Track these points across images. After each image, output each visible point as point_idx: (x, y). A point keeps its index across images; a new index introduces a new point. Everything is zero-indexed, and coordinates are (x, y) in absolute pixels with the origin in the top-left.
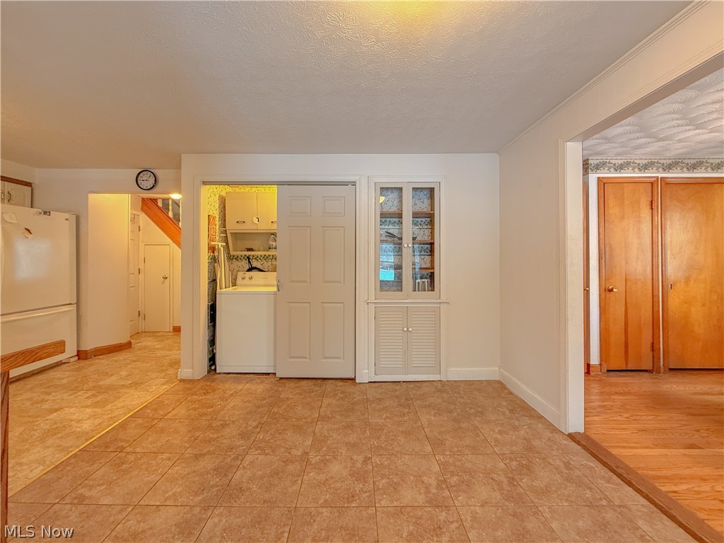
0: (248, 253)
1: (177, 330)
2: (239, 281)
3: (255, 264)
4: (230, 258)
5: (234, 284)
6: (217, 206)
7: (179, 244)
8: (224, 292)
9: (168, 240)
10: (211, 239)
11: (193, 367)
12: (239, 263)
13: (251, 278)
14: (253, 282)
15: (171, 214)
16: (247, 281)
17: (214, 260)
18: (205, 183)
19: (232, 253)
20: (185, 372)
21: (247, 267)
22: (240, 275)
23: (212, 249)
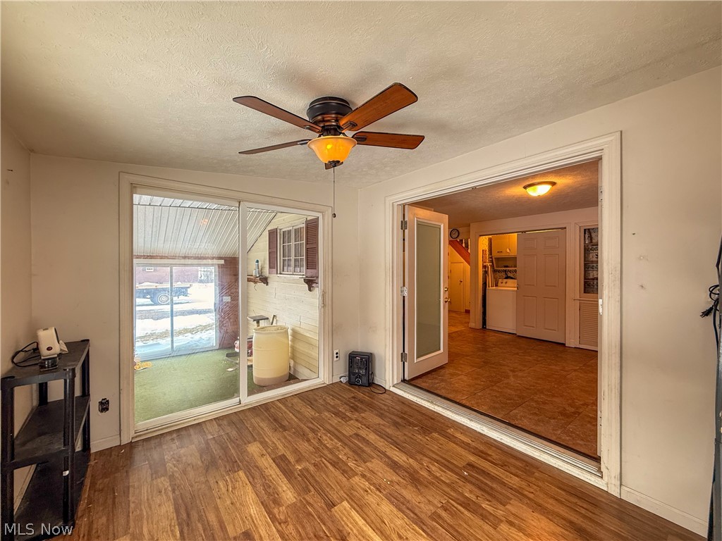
0: (505, 269)
1: (468, 312)
2: (499, 284)
3: (509, 275)
4: (495, 271)
5: (497, 286)
6: (487, 244)
7: (469, 263)
8: (491, 289)
9: (462, 260)
10: (484, 262)
11: (475, 322)
12: (500, 274)
13: (506, 283)
14: (507, 285)
15: (464, 245)
16: (504, 284)
17: (486, 273)
18: (480, 236)
19: (496, 268)
20: (472, 325)
21: (505, 276)
22: (500, 280)
23: (484, 267)
